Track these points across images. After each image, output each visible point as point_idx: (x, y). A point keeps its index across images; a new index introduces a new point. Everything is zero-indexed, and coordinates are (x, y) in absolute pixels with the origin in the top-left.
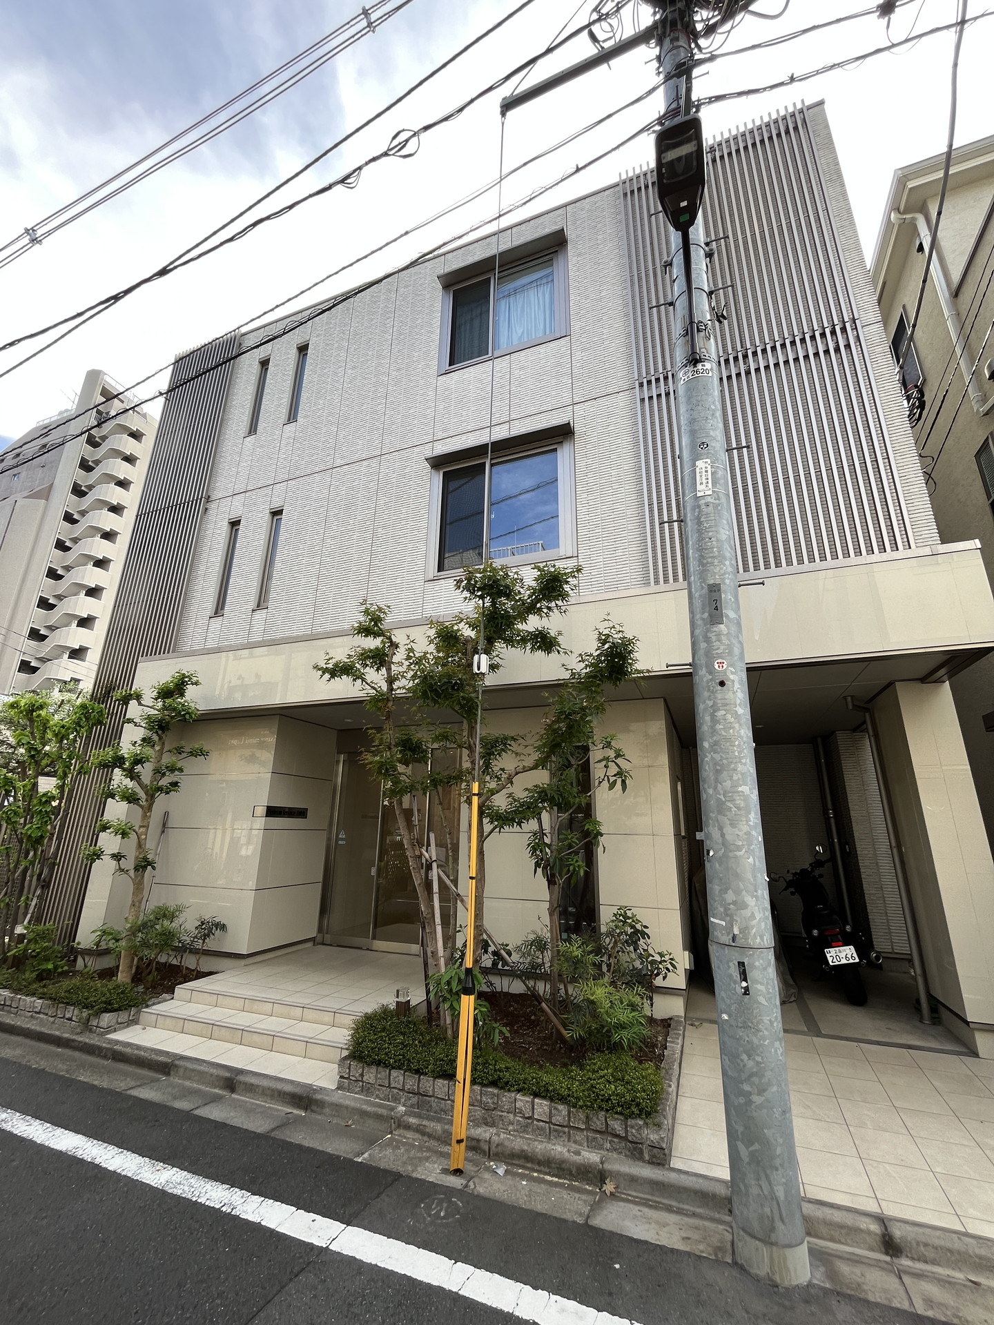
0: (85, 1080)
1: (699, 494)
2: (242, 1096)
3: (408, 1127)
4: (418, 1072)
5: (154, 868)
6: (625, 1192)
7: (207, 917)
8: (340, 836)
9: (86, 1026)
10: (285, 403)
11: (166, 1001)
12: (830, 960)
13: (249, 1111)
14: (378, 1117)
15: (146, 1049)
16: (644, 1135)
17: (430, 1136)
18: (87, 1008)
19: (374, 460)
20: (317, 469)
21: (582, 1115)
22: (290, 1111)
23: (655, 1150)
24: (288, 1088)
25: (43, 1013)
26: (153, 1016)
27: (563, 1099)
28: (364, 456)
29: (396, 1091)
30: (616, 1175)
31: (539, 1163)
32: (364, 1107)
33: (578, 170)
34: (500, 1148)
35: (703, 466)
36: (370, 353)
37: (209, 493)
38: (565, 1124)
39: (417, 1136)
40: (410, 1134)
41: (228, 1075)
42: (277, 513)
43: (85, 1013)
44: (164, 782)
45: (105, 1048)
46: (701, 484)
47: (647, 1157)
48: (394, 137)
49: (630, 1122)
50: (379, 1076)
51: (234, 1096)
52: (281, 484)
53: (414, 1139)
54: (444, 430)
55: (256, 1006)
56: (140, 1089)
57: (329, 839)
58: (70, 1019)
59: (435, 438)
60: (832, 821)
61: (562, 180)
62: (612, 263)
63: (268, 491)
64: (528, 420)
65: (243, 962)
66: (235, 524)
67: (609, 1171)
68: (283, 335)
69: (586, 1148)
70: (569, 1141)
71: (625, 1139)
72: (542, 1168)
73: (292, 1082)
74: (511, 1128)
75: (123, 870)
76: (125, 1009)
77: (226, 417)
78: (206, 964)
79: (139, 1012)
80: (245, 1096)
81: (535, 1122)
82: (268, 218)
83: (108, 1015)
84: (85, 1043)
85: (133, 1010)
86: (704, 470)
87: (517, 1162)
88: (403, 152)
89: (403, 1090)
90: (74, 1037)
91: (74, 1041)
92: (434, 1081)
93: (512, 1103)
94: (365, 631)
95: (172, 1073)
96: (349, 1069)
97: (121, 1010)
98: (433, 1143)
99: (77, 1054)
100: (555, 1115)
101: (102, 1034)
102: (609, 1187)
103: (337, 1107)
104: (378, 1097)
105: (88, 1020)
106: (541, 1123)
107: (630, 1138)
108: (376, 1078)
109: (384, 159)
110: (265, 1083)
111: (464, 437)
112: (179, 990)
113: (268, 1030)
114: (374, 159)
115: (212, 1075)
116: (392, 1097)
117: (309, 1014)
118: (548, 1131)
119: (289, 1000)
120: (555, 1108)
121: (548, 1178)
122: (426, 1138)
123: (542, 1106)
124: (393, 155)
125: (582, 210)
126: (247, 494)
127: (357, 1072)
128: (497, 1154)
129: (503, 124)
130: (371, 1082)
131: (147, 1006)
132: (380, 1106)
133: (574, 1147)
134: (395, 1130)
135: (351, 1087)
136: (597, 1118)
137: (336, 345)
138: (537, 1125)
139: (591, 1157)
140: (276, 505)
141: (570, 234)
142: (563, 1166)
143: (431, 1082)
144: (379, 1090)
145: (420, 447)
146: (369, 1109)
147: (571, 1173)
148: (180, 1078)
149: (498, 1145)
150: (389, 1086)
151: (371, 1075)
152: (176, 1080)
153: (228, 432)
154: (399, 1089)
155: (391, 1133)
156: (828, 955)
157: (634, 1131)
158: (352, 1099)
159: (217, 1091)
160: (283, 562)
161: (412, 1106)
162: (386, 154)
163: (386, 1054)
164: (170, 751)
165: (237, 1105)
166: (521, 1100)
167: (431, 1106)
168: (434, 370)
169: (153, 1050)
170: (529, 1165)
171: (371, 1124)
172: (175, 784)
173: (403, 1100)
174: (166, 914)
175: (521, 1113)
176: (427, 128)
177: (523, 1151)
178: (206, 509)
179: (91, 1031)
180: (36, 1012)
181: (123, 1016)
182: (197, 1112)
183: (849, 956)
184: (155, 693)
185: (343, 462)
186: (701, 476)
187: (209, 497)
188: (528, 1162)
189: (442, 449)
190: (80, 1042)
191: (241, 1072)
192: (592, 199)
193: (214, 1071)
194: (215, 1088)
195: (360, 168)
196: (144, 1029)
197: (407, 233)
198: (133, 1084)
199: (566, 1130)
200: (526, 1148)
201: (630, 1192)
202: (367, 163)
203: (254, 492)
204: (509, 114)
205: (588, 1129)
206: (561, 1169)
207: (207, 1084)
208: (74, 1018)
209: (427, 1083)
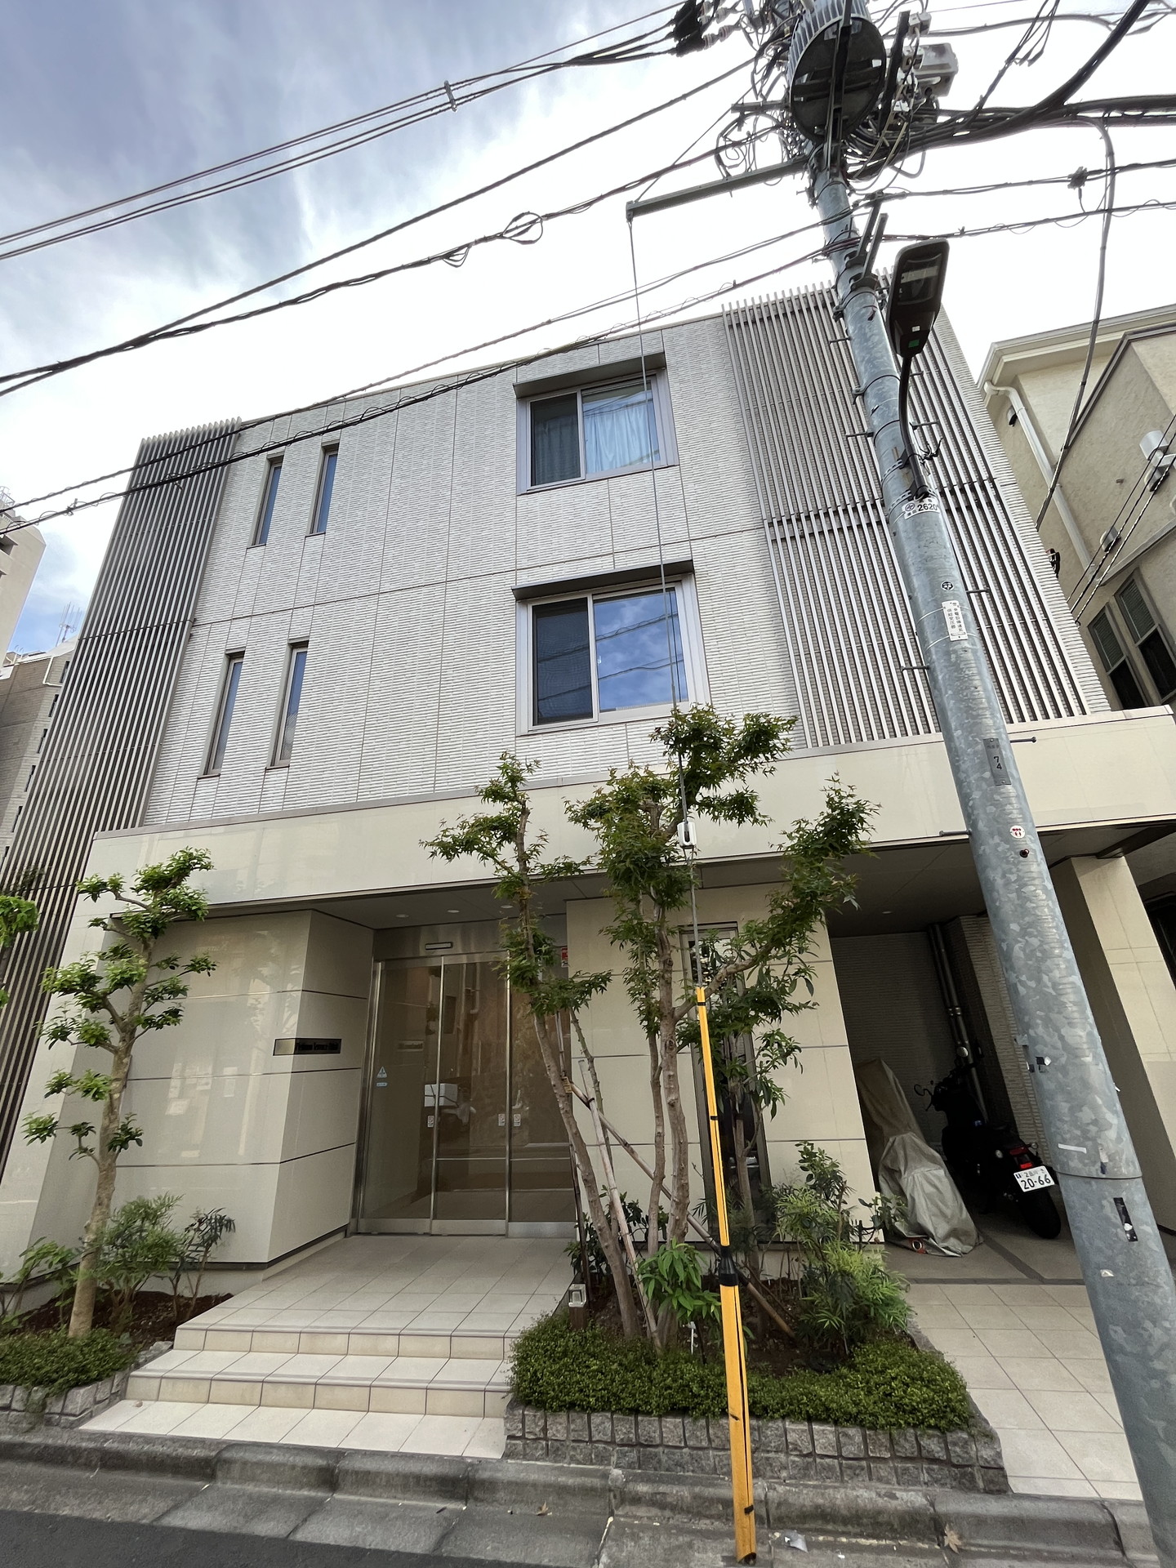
0: (76, 1514)
1: (952, 638)
2: (351, 1494)
3: (637, 1500)
4: (635, 1411)
5: (139, 1143)
6: (972, 1541)
7: (206, 1210)
8: (379, 1076)
9: (40, 1415)
10: (308, 511)
11: (162, 1353)
12: (1022, 1185)
13: (381, 1517)
14: (587, 1492)
15: (163, 1440)
16: (973, 1454)
17: (674, 1508)
18: (40, 1384)
19: (438, 587)
20: (357, 594)
21: (883, 1438)
22: (440, 1506)
23: (991, 1472)
24: (430, 1469)
26: (152, 1381)
27: (854, 1419)
28: (423, 582)
29: (601, 1446)
30: (957, 1520)
31: (845, 1521)
32: (562, 1479)
33: (735, 286)
34: (783, 1509)
35: (953, 607)
36: (425, 462)
37: (197, 616)
38: (862, 1455)
39: (654, 1511)
40: (642, 1511)
41: (321, 1462)
42: (299, 646)
43: (38, 1393)
44: (158, 1010)
45: (85, 1450)
46: (953, 627)
47: (981, 1484)
48: (516, 219)
49: (951, 1437)
50: (572, 1427)
51: (337, 1496)
52: (305, 610)
53: (649, 1518)
54: (530, 558)
55: (319, 1342)
56: (180, 1513)
57: (364, 1080)
58: (7, 1409)
59: (519, 567)
60: (960, 1019)
61: (719, 294)
62: (721, 395)
63: (286, 616)
64: (635, 554)
65: (261, 1275)
66: (235, 657)
67: (946, 1515)
68: (359, 422)
69: (897, 1486)
70: (870, 1479)
71: (948, 1463)
72: (850, 1528)
73: (430, 1458)
74: (784, 1474)
75: (85, 1150)
76: (108, 1376)
77: (219, 522)
78: (211, 1284)
79: (126, 1379)
80: (356, 1494)
81: (818, 1460)
82: (346, 284)
83: (82, 1391)
84: (47, 1447)
85: (118, 1377)
86: (953, 612)
87: (813, 1526)
88: (521, 238)
89: (612, 1442)
90: (20, 1439)
91: (23, 1445)
92: (660, 1422)
93: (781, 1436)
94: (494, 793)
95: (219, 1474)
96: (523, 1422)
97: (101, 1380)
98: (680, 1519)
100: (845, 1444)
101: (72, 1426)
102: (952, 1539)
103: (518, 1488)
104: (573, 1459)
105: (44, 1406)
106: (828, 1460)
107: (955, 1461)
108: (568, 1433)
109: (498, 241)
110: (389, 1466)
111: (556, 568)
112: (182, 1333)
113: (353, 1379)
114: (486, 239)
115: (293, 1467)
116: (596, 1456)
117: (408, 1344)
118: (838, 1469)
119: (372, 1325)
120: (846, 1435)
121: (863, 1541)
122: (668, 1513)
123: (825, 1434)
124: (510, 238)
125: (681, 336)
126: (254, 620)
127: (537, 1425)
128: (780, 1519)
129: (631, 229)
130: (559, 1437)
131: (138, 1366)
132: (583, 1473)
133: (883, 1488)
134: (617, 1508)
135: (528, 1451)
136: (906, 1439)
137: (377, 449)
138: (822, 1465)
139: (911, 1498)
140: (298, 634)
141: (670, 360)
142: (880, 1519)
143: (656, 1424)
144: (574, 1449)
145: (502, 575)
146: (571, 1481)
147: (892, 1530)
148: (234, 1480)
149: (779, 1504)
150: (590, 1441)
151: (559, 1428)
152: (229, 1485)
153: (224, 541)
154: (606, 1443)
155: (612, 1514)
156: (1019, 1180)
157: (958, 1449)
158: (536, 1470)
159: (305, 1492)
160: (309, 707)
161: (630, 1466)
162: (501, 236)
163: (581, 1391)
164: (157, 965)
165: (356, 1513)
166: (794, 1431)
167: (659, 1462)
168: (511, 489)
169: (174, 1440)
170: (830, 1527)
171: (577, 1505)
172: (175, 1013)
173: (614, 1459)
174: (148, 1213)
175: (796, 1449)
176: (549, 216)
177: (817, 1507)
178: (191, 635)
179: (49, 1423)
181: (103, 1389)
182: (300, 1536)
183: (1043, 1179)
184: (138, 882)
185: (393, 587)
186: (951, 618)
187: (195, 620)
188: (827, 1522)
189: (527, 580)
190: (37, 1446)
191: (340, 1454)
192: (692, 325)
193: (300, 1460)
194: (302, 1487)
195: (468, 246)
196: (140, 1405)
197: (549, 322)
198: (162, 1506)
199: (864, 1463)
200: (821, 1501)
201: (979, 1542)
202: (477, 242)
203: (264, 617)
204: (636, 219)
205: (894, 1457)
206: (877, 1524)
207: (286, 1484)
208: (15, 1405)
209: (650, 1427)
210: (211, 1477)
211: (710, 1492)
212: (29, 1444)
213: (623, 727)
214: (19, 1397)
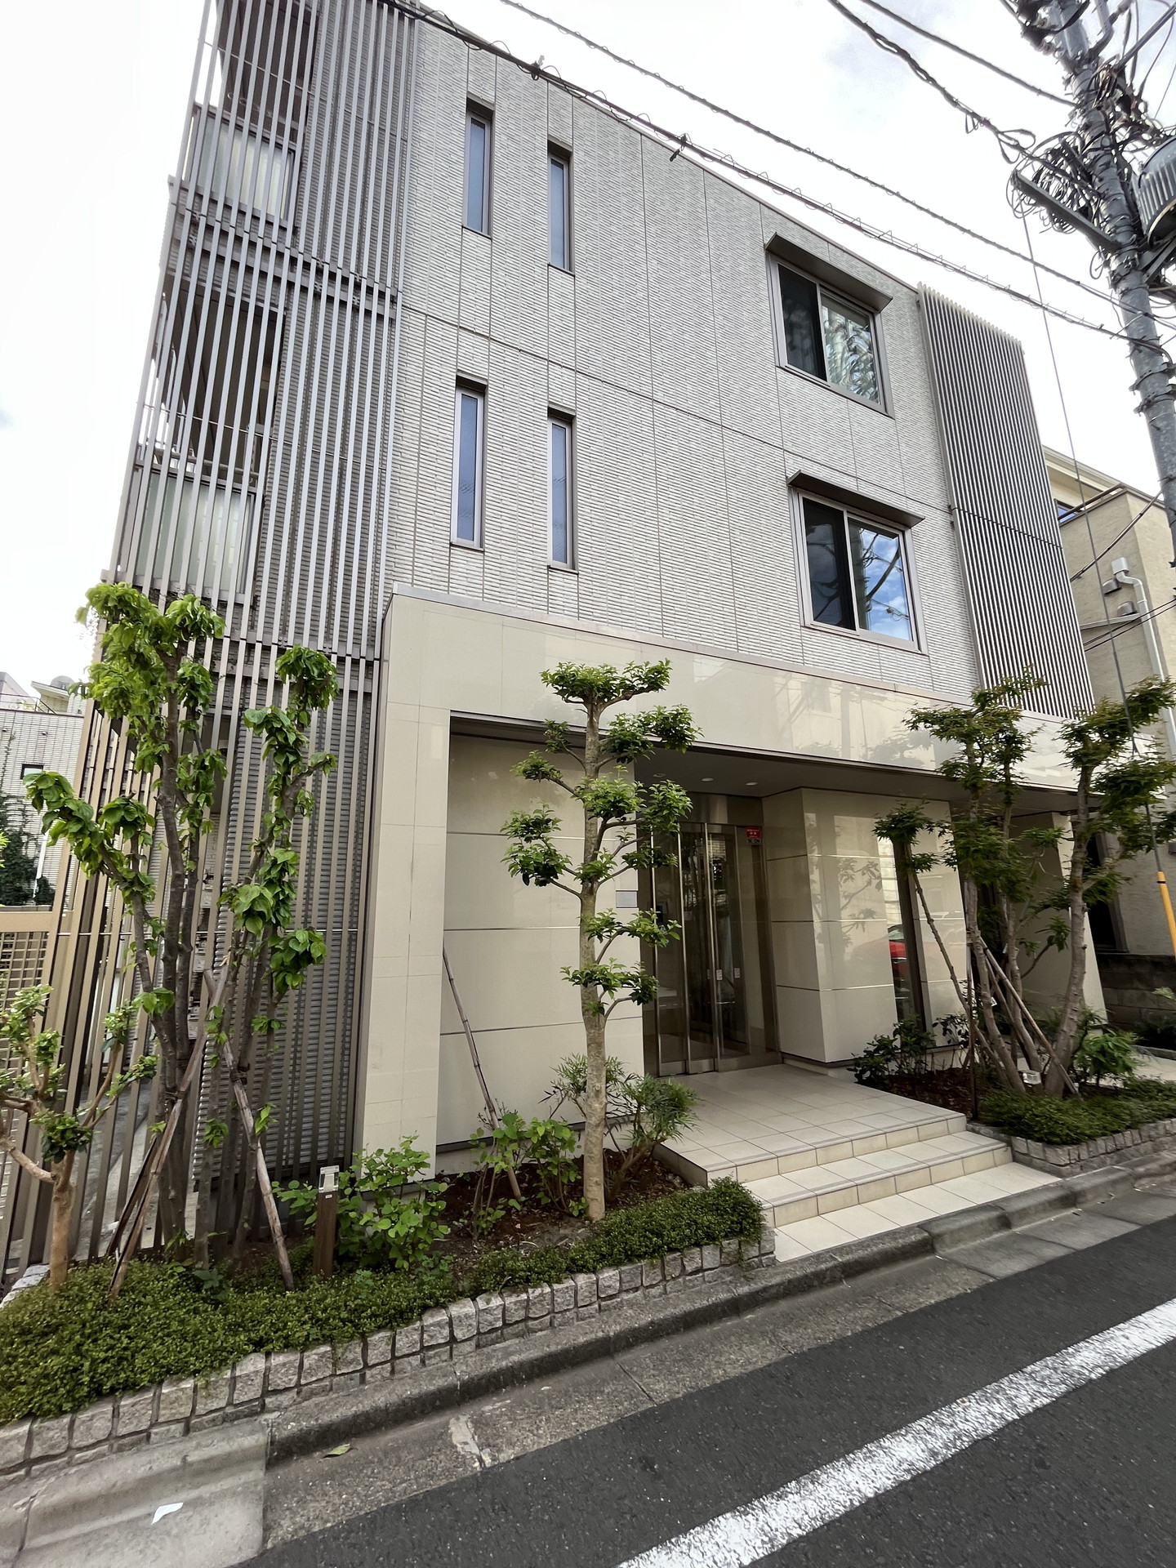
3: (1140, 1177)
9: (738, 1265)
10: (545, 227)
19: (713, 427)
25: (627, 1291)
29: (1102, 1156)
39: (1148, 1180)
41: (995, 1214)
42: (563, 417)
43: (731, 1245)
45: (827, 1269)
50: (1090, 1149)
52: (564, 370)
53: (1148, 1183)
54: (794, 443)
58: (700, 1270)
59: (784, 447)
63: (538, 365)
66: (472, 387)
84: (790, 1281)
89: (1107, 1152)
91: (765, 1289)
99: (784, 1305)
108: (1089, 1153)
109: (992, 134)
111: (815, 467)
114: (989, 125)
126: (494, 346)
127: (1075, 1154)
130: (1085, 1157)
135: (1074, 1170)
140: (559, 400)
143: (1122, 1137)
145: (772, 449)
150: (1098, 1155)
151: (1084, 1152)
155: (1135, 1187)
161: (1119, 1162)
162: (997, 132)
168: (770, 354)
173: (1109, 1161)
180: (611, 1297)
185: (668, 400)
189: (797, 467)
190: (778, 1285)
202: (985, 122)
207: (982, 1233)
208: (707, 1266)
209: (1119, 1139)
210: (933, 1251)
212: (772, 1286)
213: (874, 647)
214: (709, 1256)
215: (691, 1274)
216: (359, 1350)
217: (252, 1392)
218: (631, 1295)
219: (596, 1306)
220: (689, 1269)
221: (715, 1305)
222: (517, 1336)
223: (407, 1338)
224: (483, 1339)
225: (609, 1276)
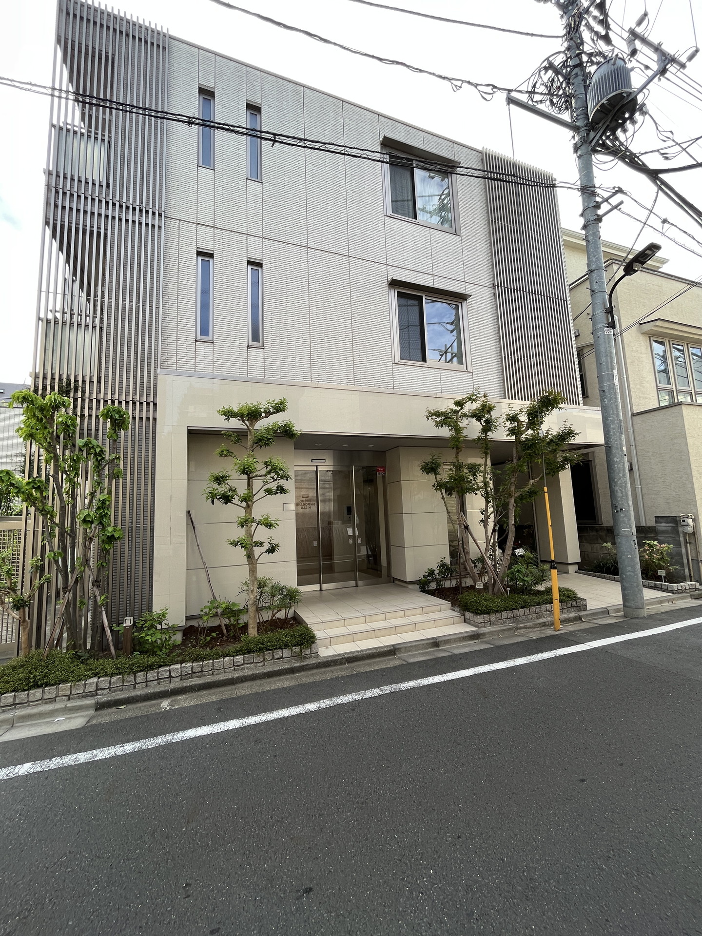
1: (615, 384)
3: (521, 628)
9: (301, 656)
10: (245, 157)
16: (580, 604)
18: (295, 646)
20: (292, 241)
23: (584, 607)
26: (326, 640)
28: (335, 250)
30: (583, 616)
40: (522, 630)
42: (255, 264)
43: (297, 649)
46: (615, 380)
47: (583, 609)
52: (256, 238)
54: (393, 260)
55: (374, 618)
58: (280, 658)
63: (242, 238)
66: (204, 255)
67: (580, 616)
86: (616, 374)
89: (507, 618)
91: (307, 665)
95: (397, 653)
98: (531, 630)
99: (313, 671)
102: (583, 620)
105: (301, 652)
107: (578, 606)
109: (474, 89)
114: (470, 83)
126: (217, 231)
134: (516, 631)
139: (573, 615)
140: (254, 255)
145: (380, 265)
147: (572, 621)
148: (403, 653)
150: (502, 619)
152: (401, 655)
154: (505, 618)
155: (516, 633)
158: (492, 628)
159: (430, 649)
161: (513, 622)
162: (476, 86)
167: (519, 620)
168: (380, 209)
173: (509, 621)
178: (165, 225)
179: (305, 658)
180: (239, 665)
185: (316, 246)
186: (615, 377)
187: (165, 212)
189: (394, 274)
194: (427, 649)
196: (327, 648)
206: (569, 620)
207: (423, 649)
208: (284, 656)
209: (516, 612)
210: (395, 654)
211: (536, 622)
213: (438, 370)
214: (286, 653)
215: (277, 659)
216: (133, 677)
217: (93, 688)
218: (248, 665)
219: (233, 668)
220: (276, 657)
221: (283, 670)
222: (198, 677)
223: (152, 675)
224: (183, 677)
225: (239, 659)
